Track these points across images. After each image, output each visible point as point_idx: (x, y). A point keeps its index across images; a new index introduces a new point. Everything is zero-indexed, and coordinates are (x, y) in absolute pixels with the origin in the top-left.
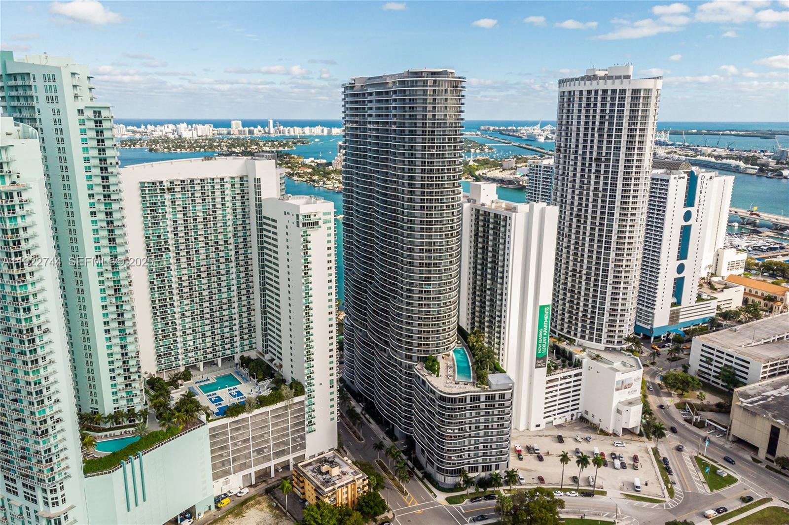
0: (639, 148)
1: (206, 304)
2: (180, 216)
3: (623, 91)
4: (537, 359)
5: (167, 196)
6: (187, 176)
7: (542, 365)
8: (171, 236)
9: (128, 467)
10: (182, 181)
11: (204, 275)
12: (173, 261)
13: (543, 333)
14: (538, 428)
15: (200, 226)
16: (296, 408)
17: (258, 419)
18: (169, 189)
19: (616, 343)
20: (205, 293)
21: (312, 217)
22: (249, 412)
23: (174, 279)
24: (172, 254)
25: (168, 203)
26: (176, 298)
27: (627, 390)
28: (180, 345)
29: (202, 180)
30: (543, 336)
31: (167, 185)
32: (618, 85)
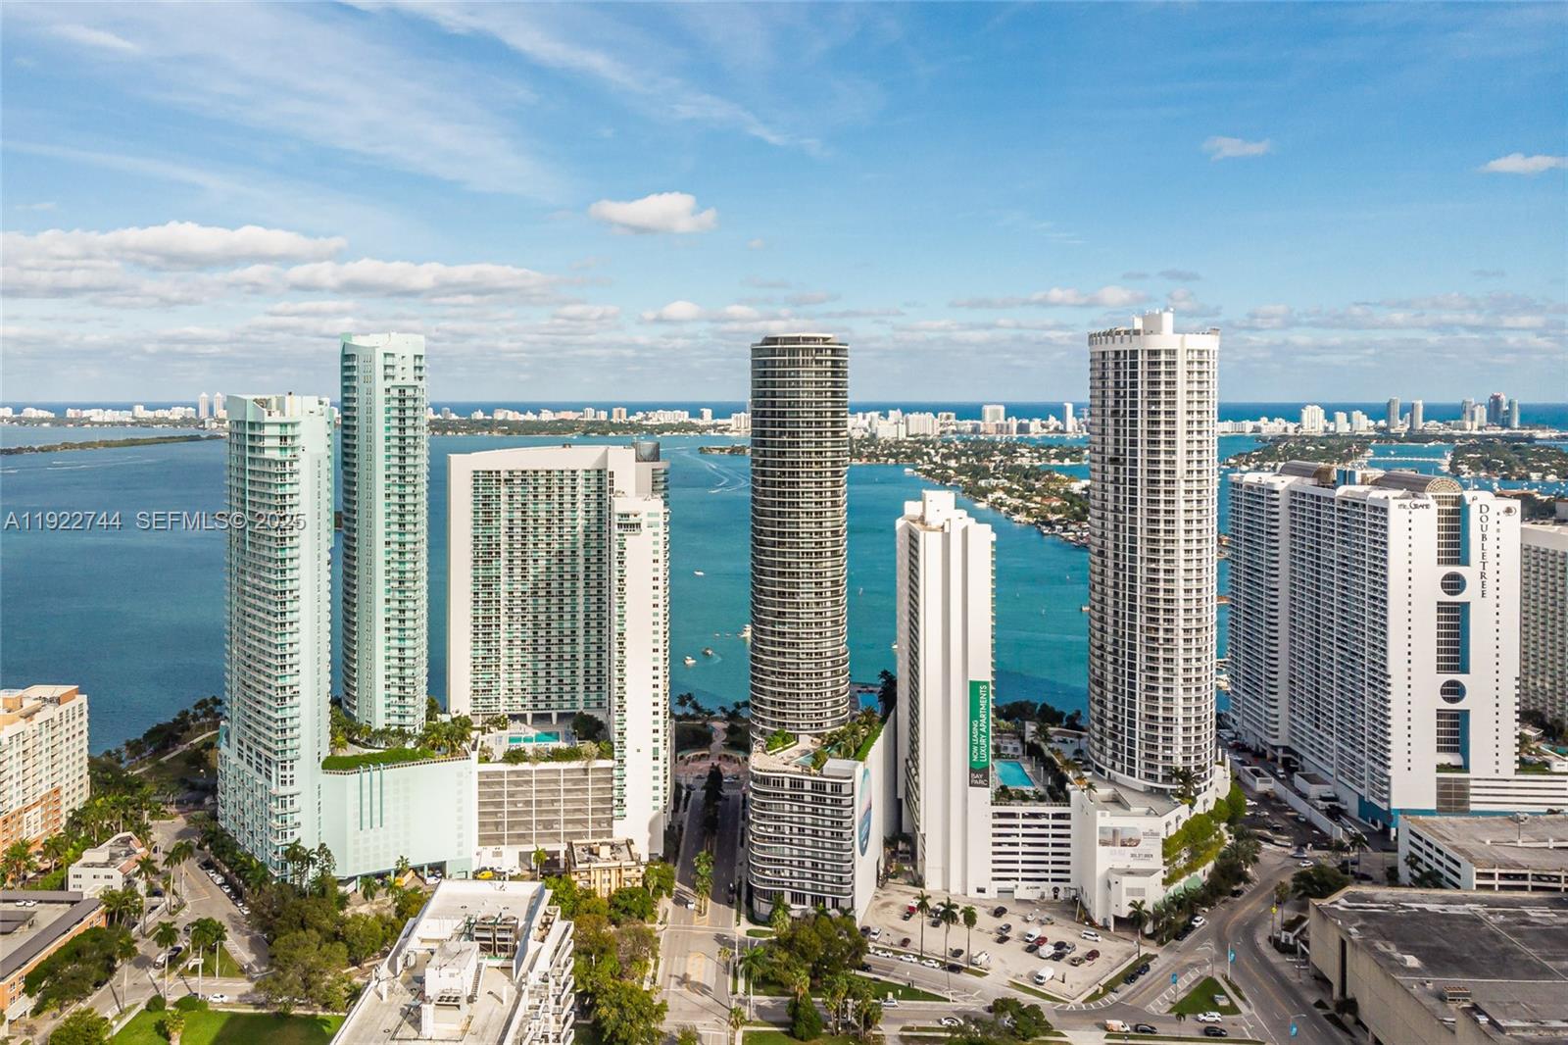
0: (1168, 442)
1: (542, 633)
2: (518, 515)
3: (1134, 353)
4: (972, 770)
5: (504, 490)
6: (530, 467)
7: (981, 782)
8: (504, 539)
9: (366, 775)
10: (524, 472)
11: (542, 593)
12: (504, 571)
13: (979, 728)
14: (981, 895)
15: (542, 530)
16: (600, 775)
17: (545, 777)
18: (505, 480)
19: (1160, 779)
20: (542, 617)
21: (632, 517)
22: (534, 763)
23: (504, 595)
24: (503, 563)
25: (504, 499)
26: (504, 619)
27: (1129, 850)
28: (503, 684)
29: (549, 472)
30: (980, 732)
31: (504, 475)
32: (1126, 346)
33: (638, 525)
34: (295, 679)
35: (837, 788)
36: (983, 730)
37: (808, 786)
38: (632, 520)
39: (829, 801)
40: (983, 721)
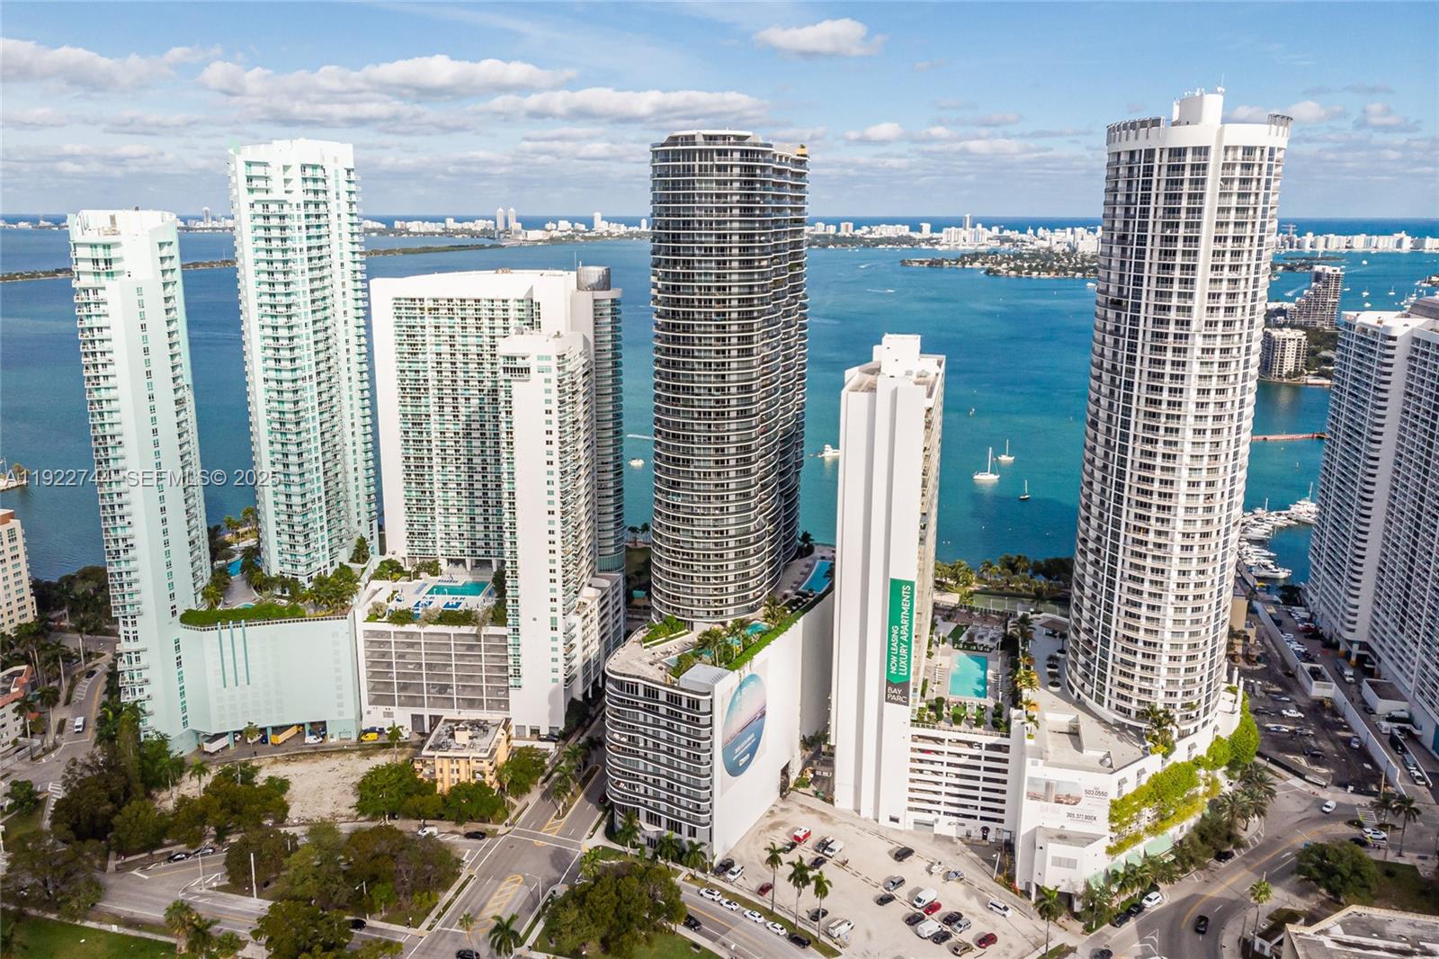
0: (1184, 282)
1: (477, 477)
2: (446, 349)
3: (1150, 153)
4: (889, 683)
5: (429, 321)
6: (456, 294)
7: (900, 698)
8: (432, 375)
9: (225, 633)
10: (450, 300)
11: (476, 434)
12: (433, 409)
13: (899, 635)
14: (894, 824)
15: (472, 366)
16: (496, 642)
17: (435, 640)
18: (430, 309)
19: (1133, 714)
20: (477, 460)
21: (519, 360)
22: (422, 626)
23: (434, 435)
24: (432, 400)
25: (430, 331)
26: (437, 460)
27: (1068, 809)
28: (439, 527)
29: (477, 301)
30: (900, 641)
31: (428, 304)
32: (1141, 144)
33: (527, 370)
34: (129, 531)
35: (694, 704)
36: (904, 638)
37: (663, 697)
38: (520, 363)
39: (684, 718)
40: (905, 628)
